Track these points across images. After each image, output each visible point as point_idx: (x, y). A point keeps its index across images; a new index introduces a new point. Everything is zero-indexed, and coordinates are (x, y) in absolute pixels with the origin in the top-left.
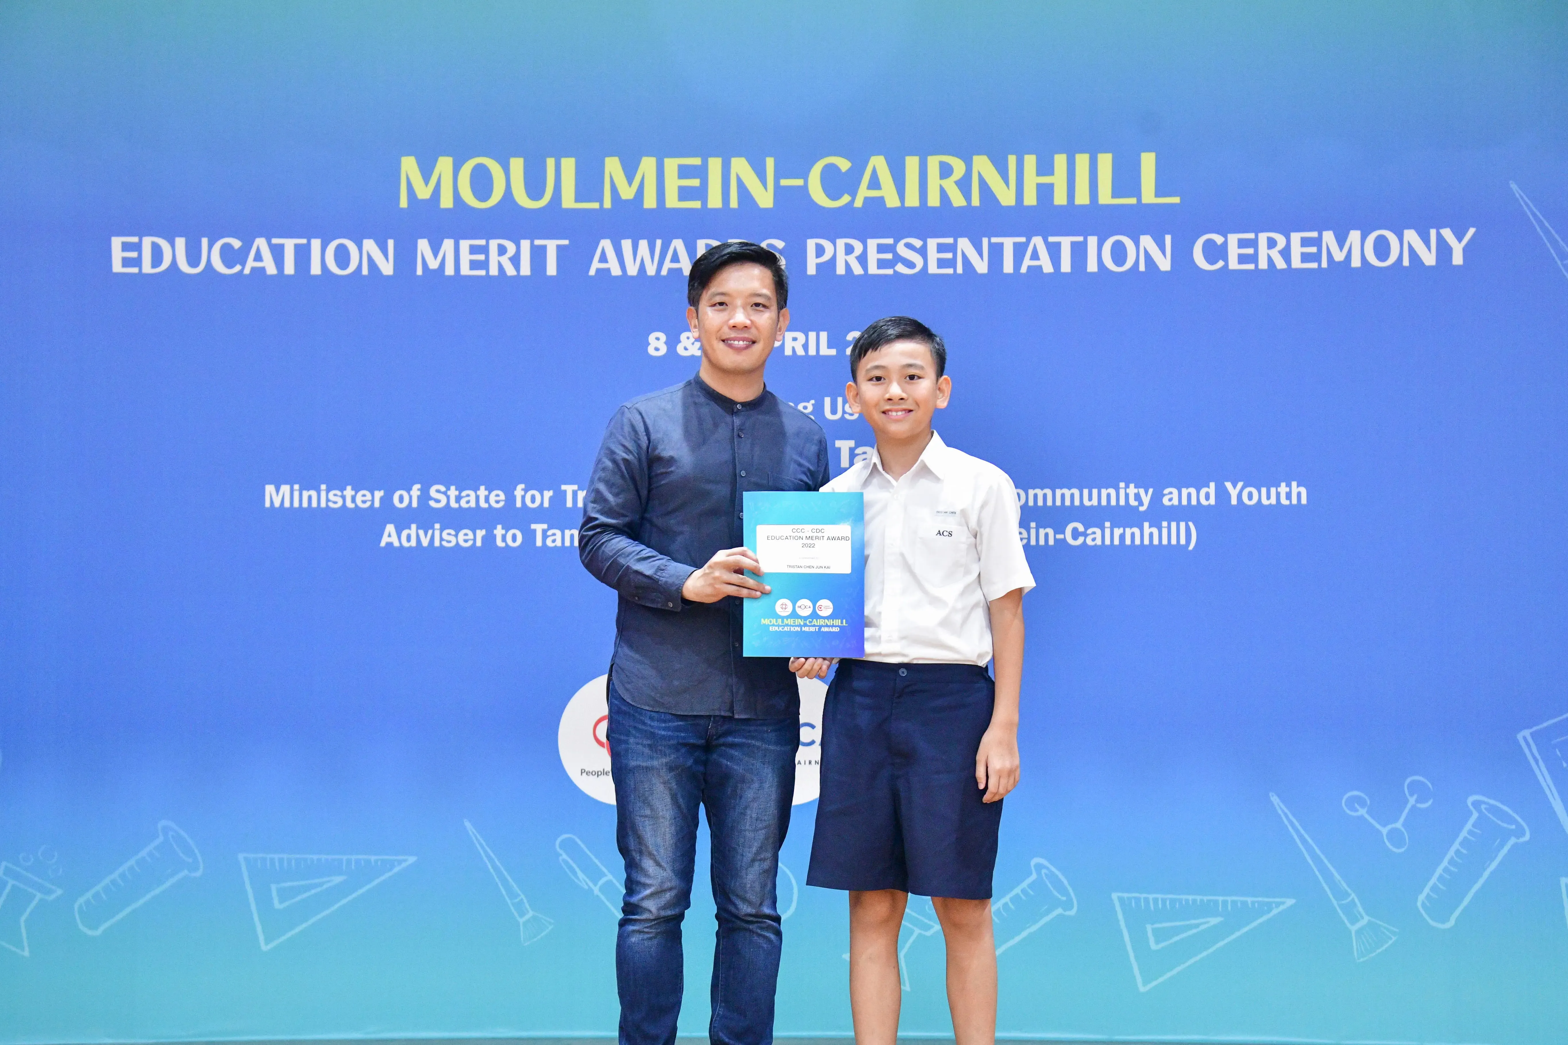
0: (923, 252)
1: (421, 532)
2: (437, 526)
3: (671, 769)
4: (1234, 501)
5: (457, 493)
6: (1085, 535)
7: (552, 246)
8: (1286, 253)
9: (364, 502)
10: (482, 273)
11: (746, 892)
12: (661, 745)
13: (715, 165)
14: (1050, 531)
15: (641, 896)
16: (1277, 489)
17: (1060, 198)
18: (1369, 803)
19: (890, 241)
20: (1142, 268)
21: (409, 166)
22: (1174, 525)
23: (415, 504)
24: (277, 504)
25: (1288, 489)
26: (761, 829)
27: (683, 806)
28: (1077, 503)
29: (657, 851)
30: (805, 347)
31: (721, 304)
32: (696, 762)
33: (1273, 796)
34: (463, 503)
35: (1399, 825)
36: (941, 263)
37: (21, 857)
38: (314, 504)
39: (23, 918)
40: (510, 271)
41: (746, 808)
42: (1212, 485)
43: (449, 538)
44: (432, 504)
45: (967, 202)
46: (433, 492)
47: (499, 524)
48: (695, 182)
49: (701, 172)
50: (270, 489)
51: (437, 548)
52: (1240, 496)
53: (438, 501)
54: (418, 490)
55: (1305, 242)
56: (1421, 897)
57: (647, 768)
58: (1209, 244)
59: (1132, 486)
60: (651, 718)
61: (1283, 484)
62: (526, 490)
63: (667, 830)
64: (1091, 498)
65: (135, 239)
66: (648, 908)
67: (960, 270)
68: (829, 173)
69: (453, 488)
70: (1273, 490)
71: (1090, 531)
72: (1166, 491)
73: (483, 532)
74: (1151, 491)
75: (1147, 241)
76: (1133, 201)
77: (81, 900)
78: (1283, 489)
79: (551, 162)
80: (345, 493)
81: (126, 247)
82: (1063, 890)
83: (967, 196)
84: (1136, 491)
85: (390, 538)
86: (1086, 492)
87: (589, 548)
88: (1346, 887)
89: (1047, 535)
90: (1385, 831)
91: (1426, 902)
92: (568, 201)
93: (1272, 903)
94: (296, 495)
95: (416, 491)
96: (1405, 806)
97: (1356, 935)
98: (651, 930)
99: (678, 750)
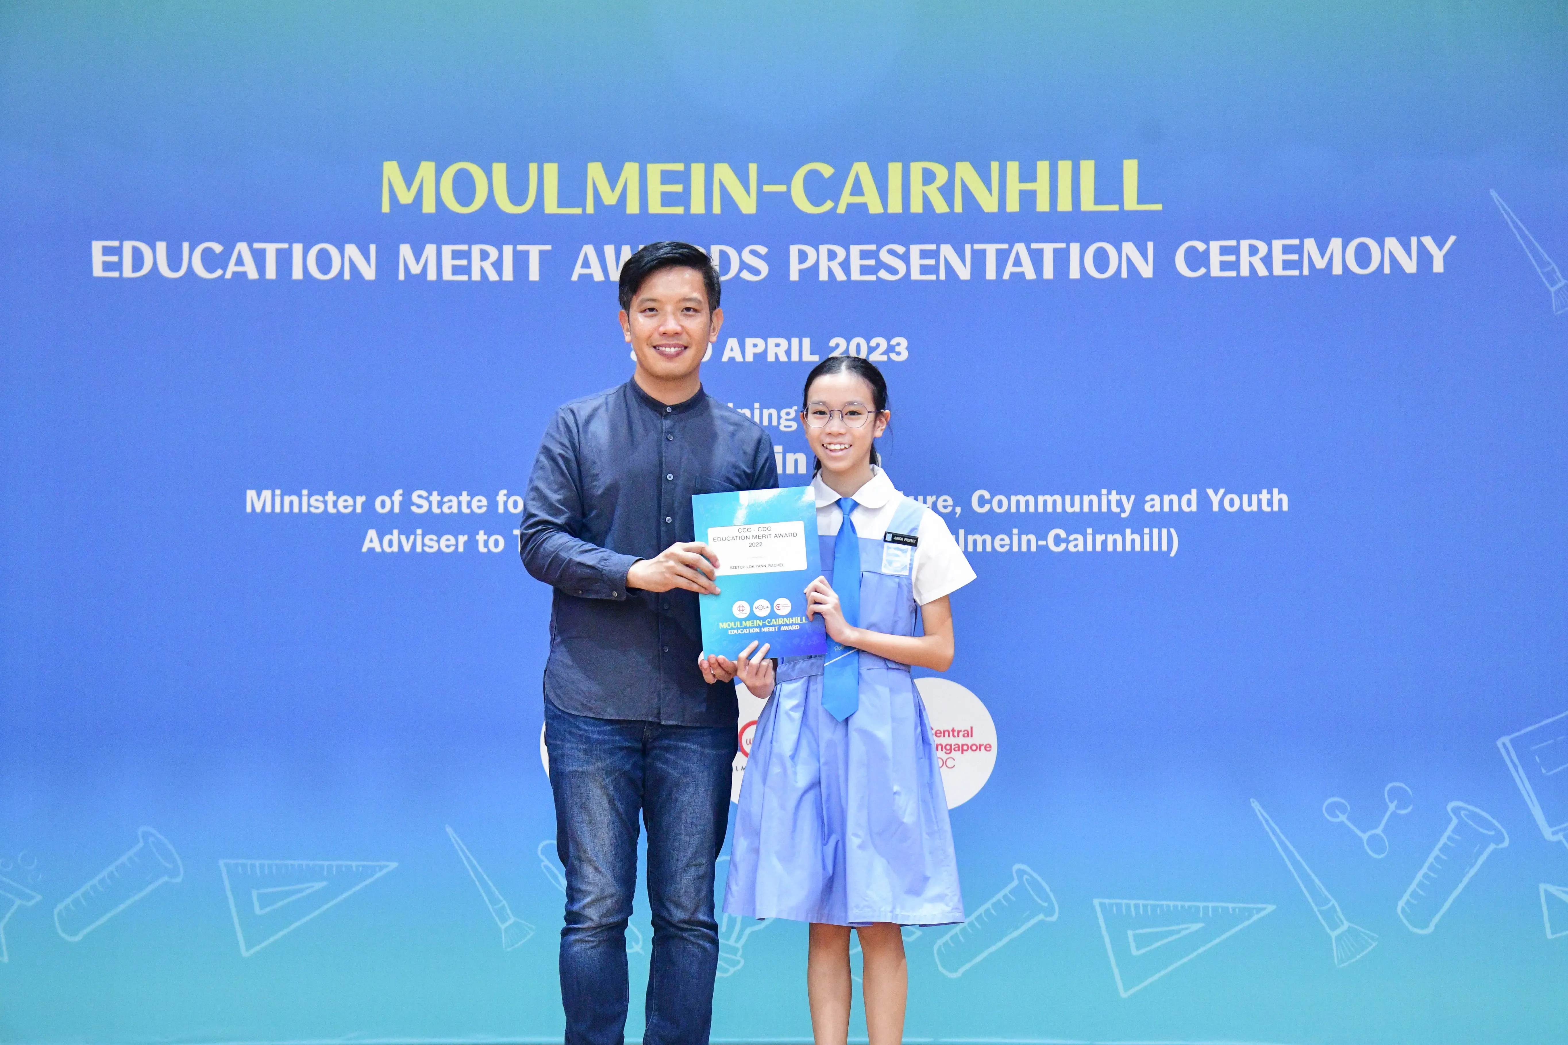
0: (905, 258)
1: (403, 538)
2: (419, 531)
3: (608, 773)
4: (1216, 508)
5: (439, 498)
6: (1067, 541)
7: (534, 251)
8: (1267, 261)
9: (346, 507)
10: (465, 278)
11: (679, 897)
12: (597, 750)
13: (698, 171)
14: (1032, 538)
15: (582, 903)
16: (1258, 496)
17: (1043, 205)
18: (1349, 808)
19: (873, 247)
20: (1124, 274)
21: (391, 170)
22: (1155, 531)
23: (397, 510)
24: (258, 509)
25: (1269, 496)
26: (697, 833)
27: (621, 809)
28: (1059, 509)
29: (597, 856)
30: (788, 353)
31: (652, 309)
32: (635, 765)
33: (1254, 802)
34: (445, 509)
35: (1379, 831)
36: (924, 270)
38: (296, 510)
40: (493, 276)
41: (681, 812)
42: (1194, 492)
43: (431, 544)
44: (414, 509)
45: (950, 209)
46: (415, 497)
47: (481, 529)
48: (678, 188)
49: (684, 178)
50: (251, 494)
51: (419, 554)
52: (1221, 503)
53: (420, 506)
54: (400, 495)
55: (1286, 250)
56: (1401, 904)
57: (582, 772)
58: (1191, 251)
59: (1114, 492)
60: (586, 723)
61: (1265, 491)
62: (508, 496)
63: (606, 835)
64: (1073, 505)
65: (116, 243)
66: (589, 916)
67: (942, 276)
68: (813, 178)
69: (435, 493)
70: (1254, 497)
71: (1071, 538)
72: (1148, 498)
73: (466, 538)
74: (1133, 497)
75: (1129, 248)
76: (1115, 208)
77: (60, 906)
78: (1265, 496)
79: (533, 168)
80: (327, 498)
81: (106, 251)
82: (1045, 898)
83: (950, 202)
84: (1118, 497)
85: (371, 543)
86: (1068, 498)
87: (530, 547)
88: (1327, 893)
89: (1029, 542)
90: (1365, 837)
91: (1406, 908)
92: (551, 206)
93: (1254, 908)
94: (278, 500)
95: (397, 496)
96: (1385, 812)
97: (1336, 941)
98: (593, 939)
99: (614, 755)
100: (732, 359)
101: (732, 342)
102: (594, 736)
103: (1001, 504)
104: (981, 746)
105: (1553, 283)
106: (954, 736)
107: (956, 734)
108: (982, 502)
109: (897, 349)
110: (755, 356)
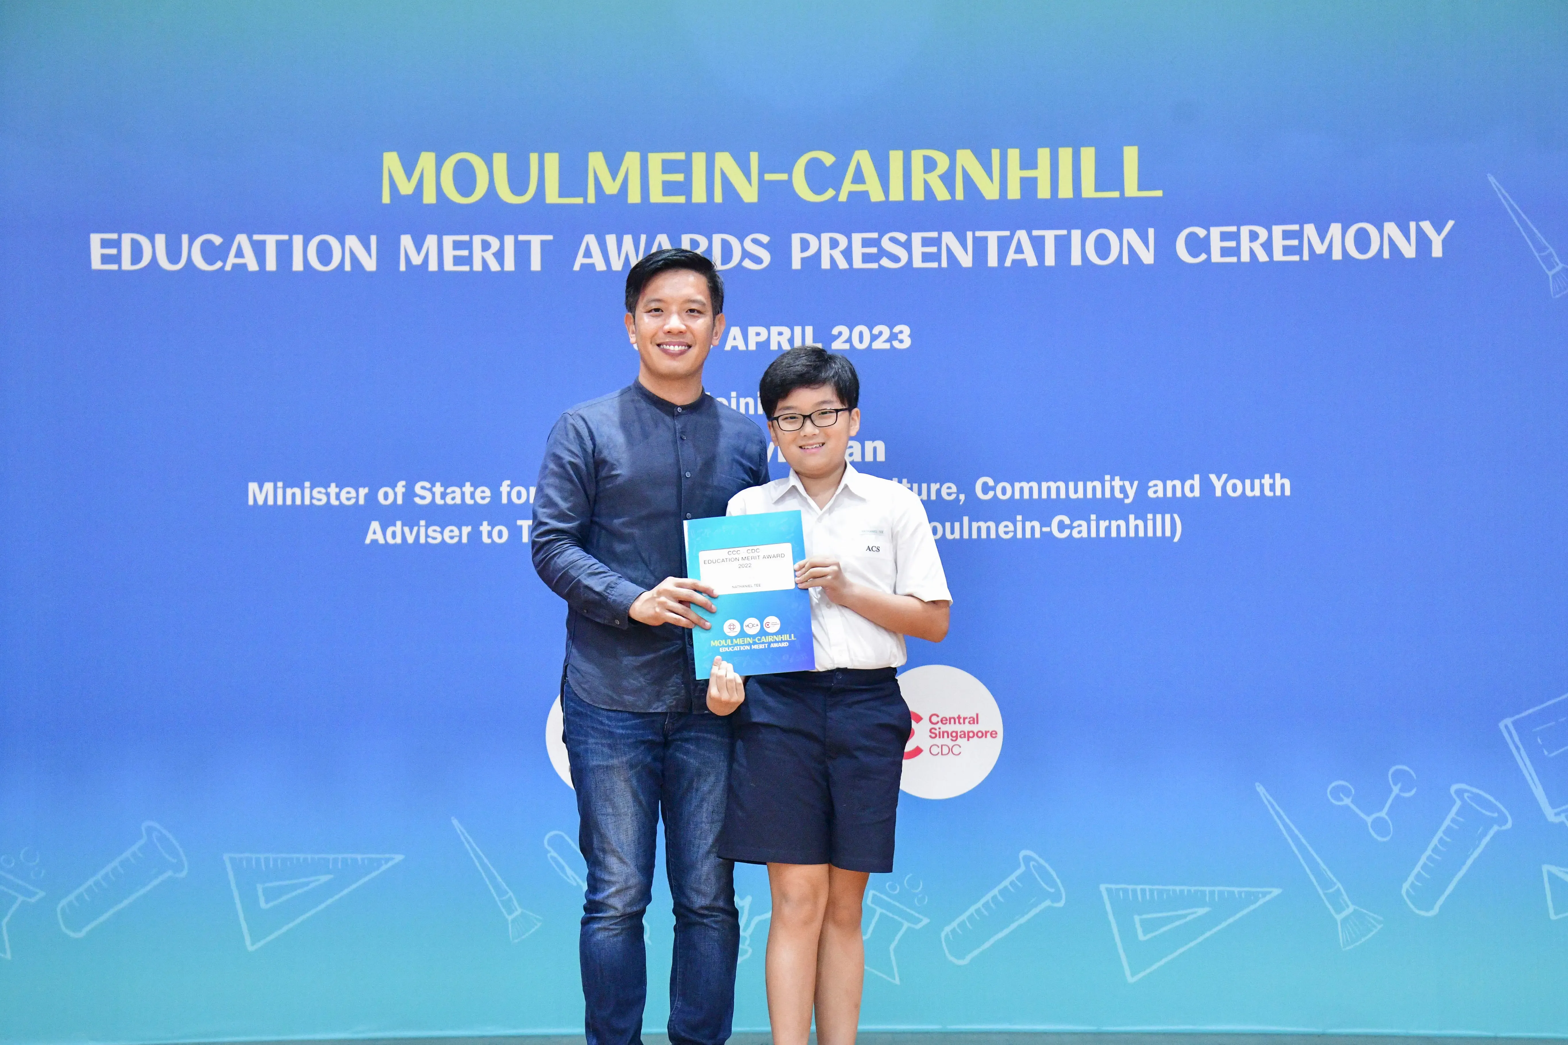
0: (907, 246)
1: (406, 529)
2: (422, 523)
3: (632, 767)
4: (1218, 493)
5: (442, 489)
6: (1071, 527)
7: (536, 241)
8: (1268, 246)
9: (348, 499)
10: (466, 268)
11: (701, 884)
12: (620, 744)
13: (699, 160)
14: (1037, 524)
15: (606, 893)
16: (1261, 481)
17: (1044, 192)
18: (1353, 792)
19: (875, 235)
20: (1126, 261)
21: (391, 161)
22: (1159, 517)
23: (400, 501)
24: (260, 502)
25: (1271, 481)
26: (717, 821)
27: (644, 803)
28: (1063, 495)
29: (620, 845)
31: (657, 310)
32: (655, 759)
33: (1259, 786)
34: (449, 500)
35: (1383, 814)
36: (926, 257)
38: (298, 502)
39: (5, 921)
40: (494, 266)
42: (1197, 477)
43: (434, 535)
44: (417, 500)
45: (951, 196)
46: (418, 489)
47: (485, 520)
48: (679, 177)
49: (686, 167)
50: (253, 487)
51: (423, 545)
52: (1224, 488)
53: (423, 498)
54: (403, 486)
55: (1286, 235)
56: (1406, 886)
57: (607, 767)
58: (1192, 237)
59: (1117, 478)
61: (1267, 476)
62: (512, 487)
63: (630, 826)
64: (1077, 491)
65: (114, 236)
66: (613, 905)
67: (944, 264)
68: (814, 167)
69: (438, 484)
70: (1257, 482)
71: (1075, 524)
72: (1151, 484)
73: (469, 529)
74: (1136, 483)
75: (1130, 234)
76: (1116, 194)
77: (64, 902)
78: (1267, 480)
79: (534, 158)
80: (329, 490)
81: (105, 244)
82: (1052, 884)
83: (951, 190)
84: (1121, 483)
85: (374, 535)
86: (1071, 485)
87: (542, 556)
88: (1332, 876)
89: (1033, 529)
90: (1369, 820)
91: (1411, 890)
92: (552, 196)
93: (1258, 892)
94: (280, 492)
95: (401, 487)
96: (1389, 795)
97: (1341, 924)
99: (637, 748)
100: (735, 348)
101: (735, 331)
102: (618, 731)
103: (1005, 491)
104: (986, 732)
105: (1551, 267)
106: (960, 723)
107: (962, 721)
108: (986, 489)
109: (900, 337)
110: (758, 344)
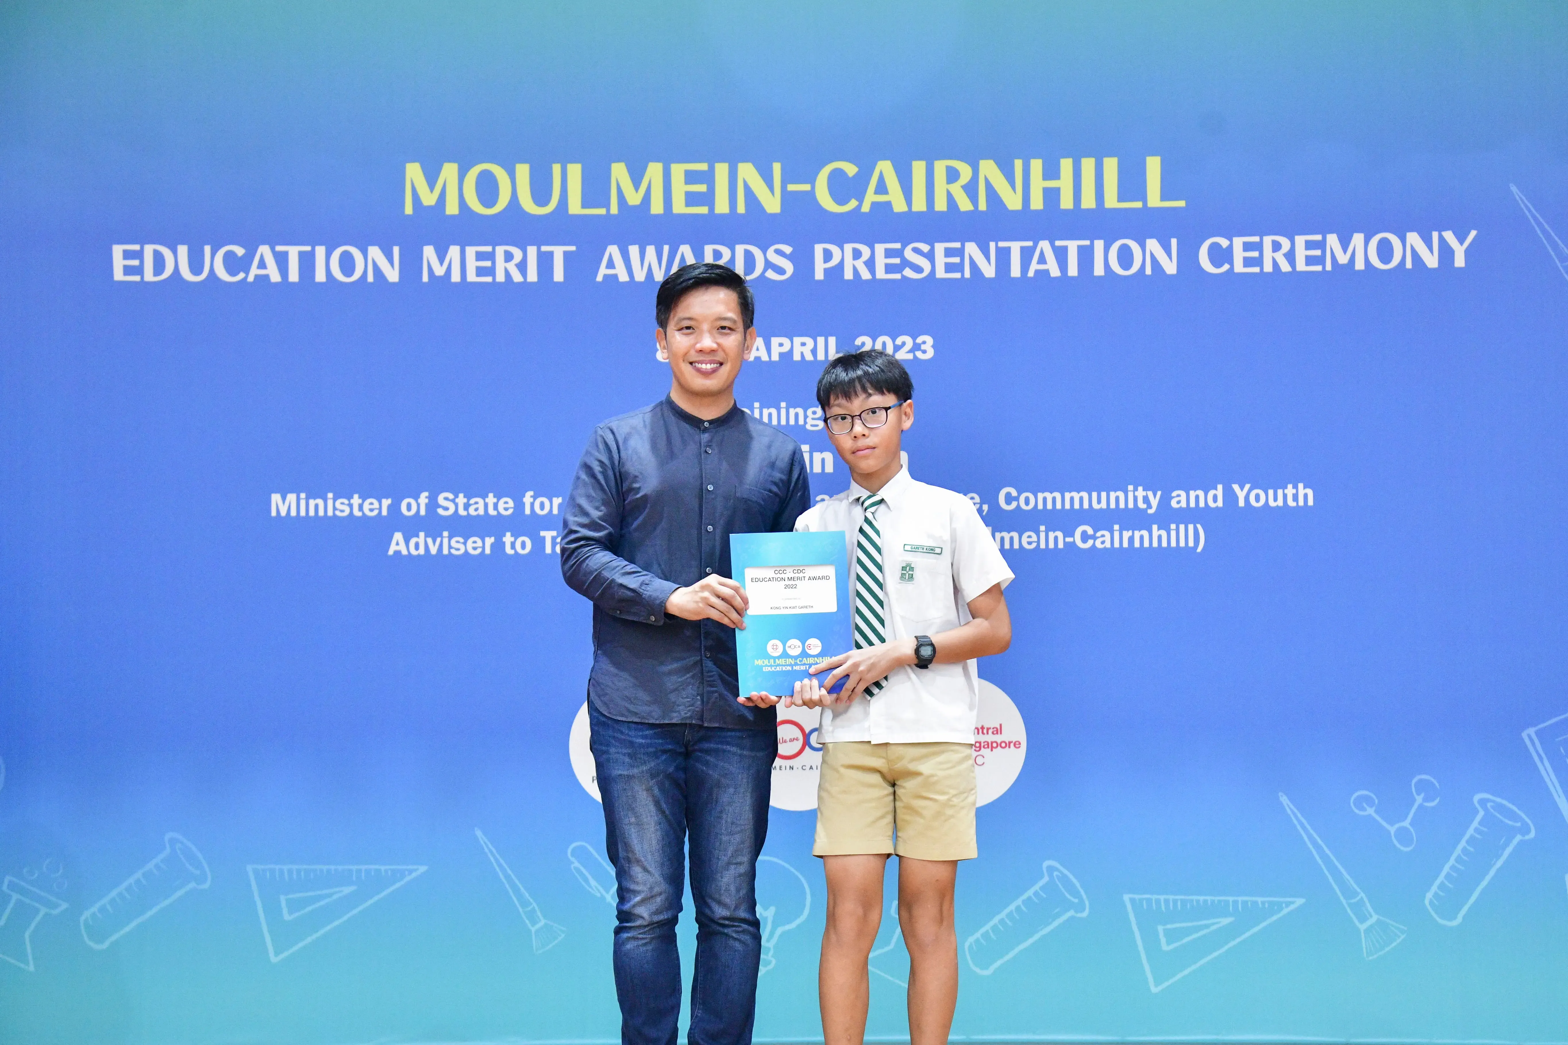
0: (930, 256)
1: (430, 540)
2: (446, 534)
3: (653, 776)
4: (1241, 503)
5: (465, 500)
6: (1094, 537)
7: (558, 252)
8: (1290, 257)
9: (371, 510)
10: (489, 279)
11: (720, 895)
12: (640, 753)
13: (722, 170)
14: (1060, 534)
15: (632, 903)
16: (1284, 491)
17: (1066, 202)
18: (1376, 801)
19: (898, 246)
20: (1148, 271)
21: (414, 172)
22: (1182, 527)
23: (423, 512)
24: (283, 513)
25: (1294, 491)
26: (737, 833)
27: (667, 812)
28: (1086, 506)
29: (645, 856)
30: (814, 352)
31: (688, 328)
32: (677, 768)
33: (1282, 796)
34: (472, 511)
35: (1406, 824)
36: (949, 268)
37: (25, 870)
38: (321, 513)
39: (27, 935)
40: (517, 277)
41: (721, 812)
42: (1220, 487)
43: (457, 546)
44: (440, 511)
45: (974, 207)
46: (441, 500)
47: (508, 531)
48: (702, 188)
49: (708, 178)
50: (276, 498)
51: (446, 556)
52: (1247, 498)
53: (446, 509)
54: (426, 497)
55: (1309, 245)
56: (1429, 895)
57: (628, 776)
58: (1214, 248)
59: (1140, 488)
60: (629, 729)
61: (1290, 486)
62: (535, 497)
63: (653, 836)
64: (1100, 501)
65: (137, 247)
66: (640, 914)
67: (967, 274)
68: (836, 177)
69: (461, 495)
70: (1280, 492)
71: (1099, 534)
72: (1174, 494)
73: (492, 539)
74: (1159, 493)
75: (1153, 245)
76: (1138, 205)
77: (87, 914)
78: (1290, 491)
79: (557, 168)
80: (352, 501)
81: (127, 255)
82: (1076, 894)
83: (974, 199)
84: (1144, 493)
85: (398, 546)
86: (1094, 495)
87: (571, 562)
88: (1355, 886)
89: (1056, 539)
90: (1392, 830)
91: (1434, 900)
92: (575, 207)
93: (1283, 902)
94: (303, 503)
95: (423, 499)
96: (1412, 805)
97: (1365, 934)
98: (645, 936)
99: (657, 758)
100: (758, 359)
102: (638, 741)
103: (1028, 501)
104: (1010, 743)
106: (983, 733)
107: (985, 731)
108: (1009, 499)
109: (923, 347)
110: (781, 355)
